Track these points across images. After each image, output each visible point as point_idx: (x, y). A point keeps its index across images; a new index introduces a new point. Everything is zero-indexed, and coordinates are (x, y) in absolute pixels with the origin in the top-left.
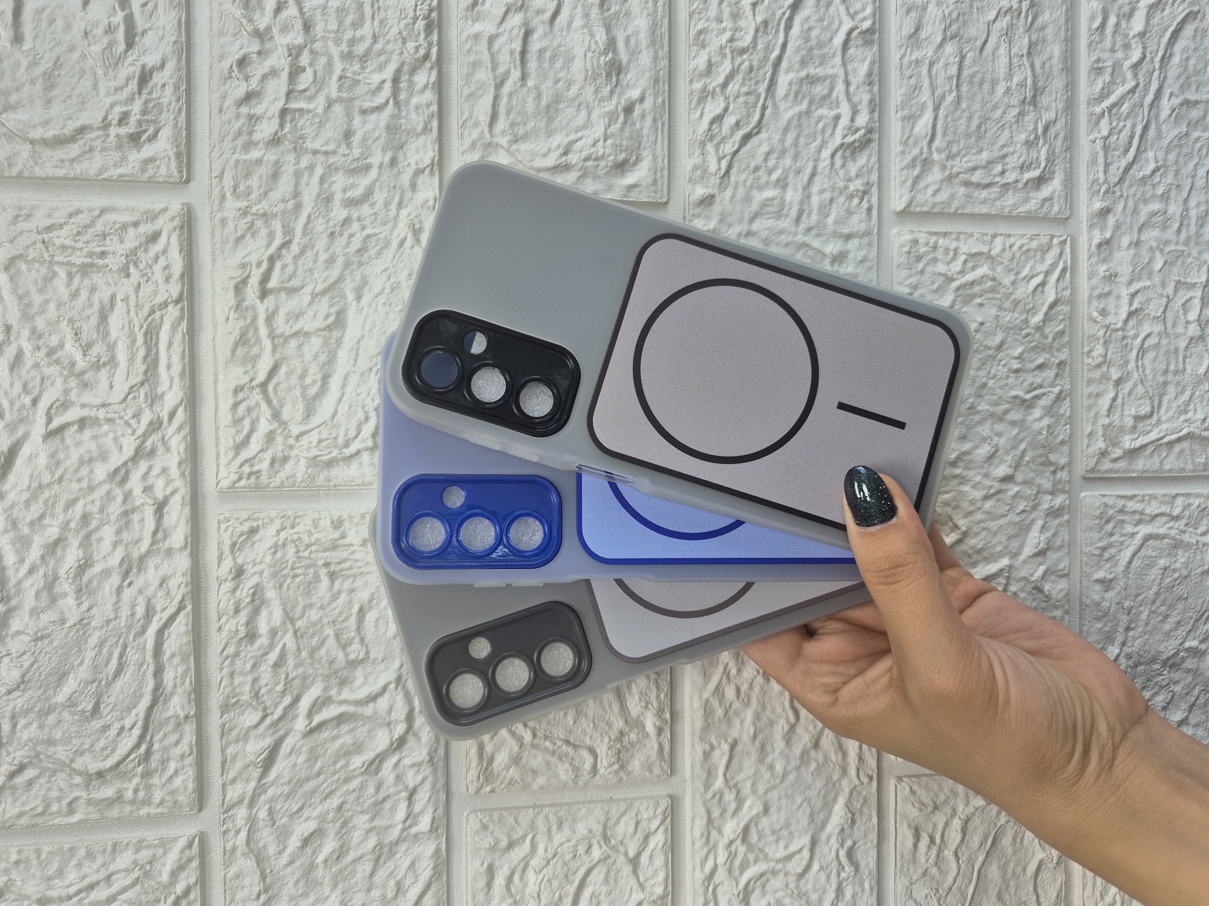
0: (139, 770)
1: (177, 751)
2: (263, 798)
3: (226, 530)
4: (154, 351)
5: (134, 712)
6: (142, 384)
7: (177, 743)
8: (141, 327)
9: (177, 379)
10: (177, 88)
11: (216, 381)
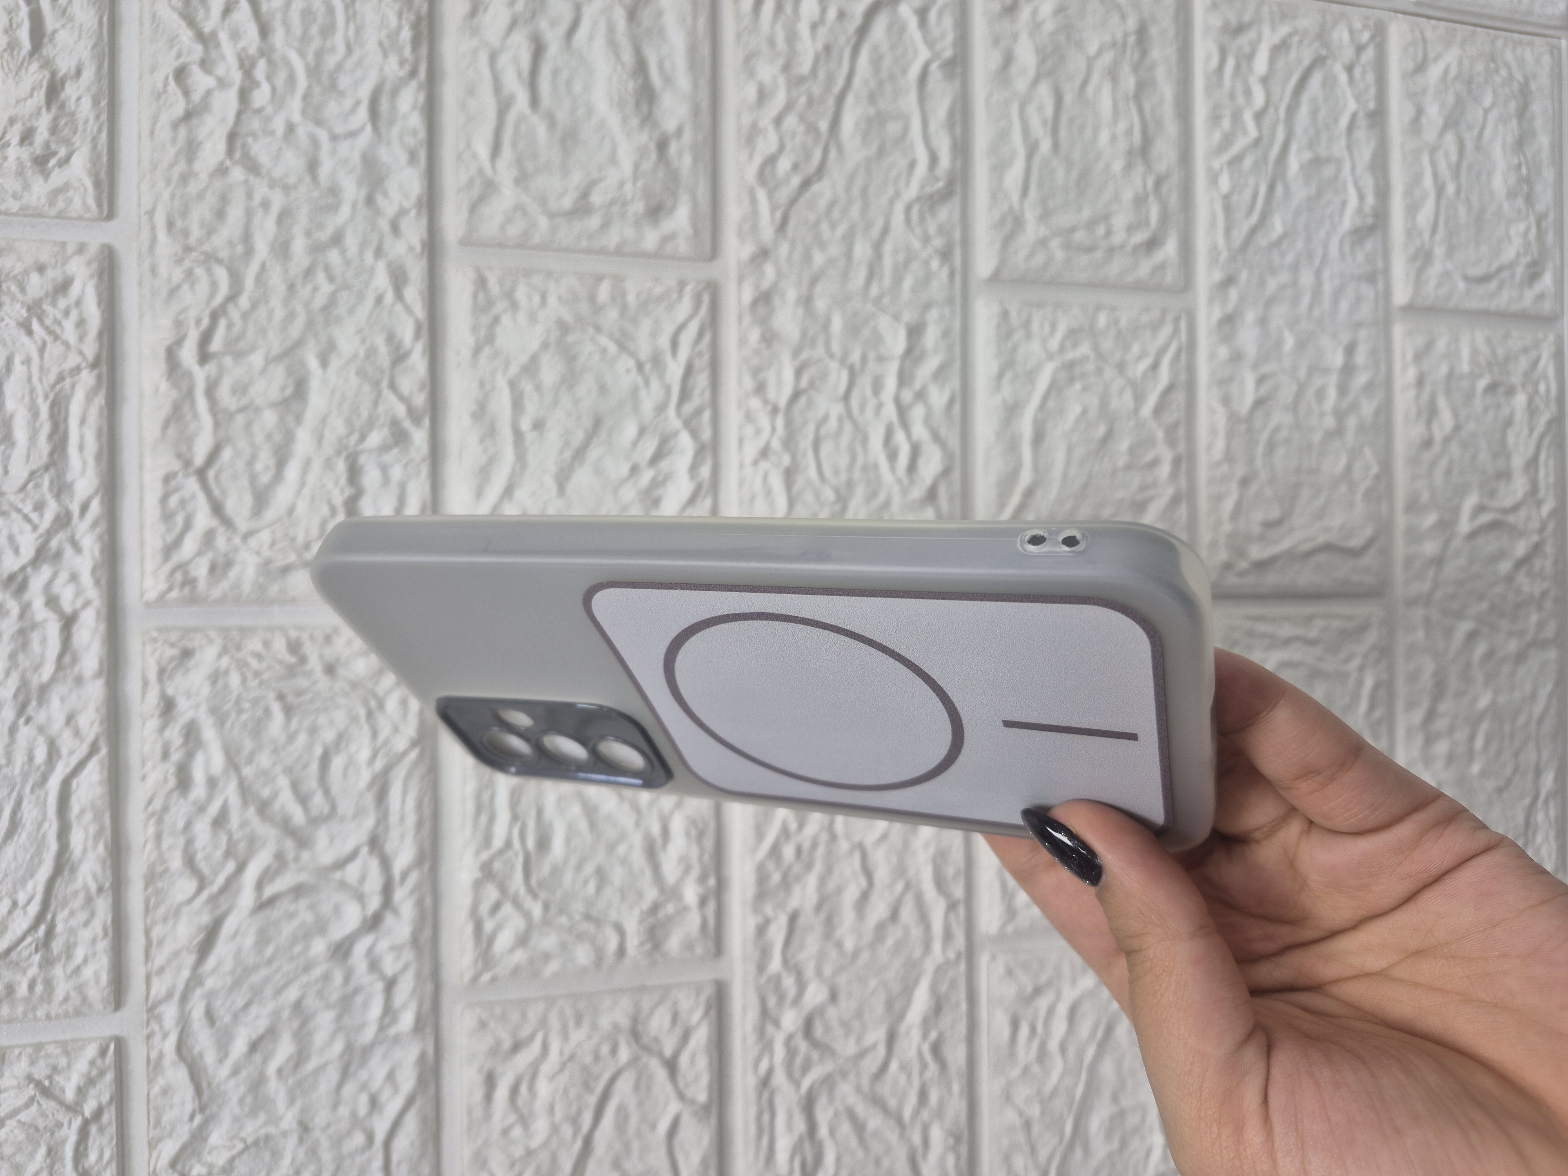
0: (37, 958)
1: (85, 935)
2: (198, 993)
3: (153, 653)
4: (62, 428)
5: (30, 885)
6: (47, 468)
7: (86, 924)
8: (46, 397)
9: (91, 462)
10: (96, 102)
11: (141, 466)
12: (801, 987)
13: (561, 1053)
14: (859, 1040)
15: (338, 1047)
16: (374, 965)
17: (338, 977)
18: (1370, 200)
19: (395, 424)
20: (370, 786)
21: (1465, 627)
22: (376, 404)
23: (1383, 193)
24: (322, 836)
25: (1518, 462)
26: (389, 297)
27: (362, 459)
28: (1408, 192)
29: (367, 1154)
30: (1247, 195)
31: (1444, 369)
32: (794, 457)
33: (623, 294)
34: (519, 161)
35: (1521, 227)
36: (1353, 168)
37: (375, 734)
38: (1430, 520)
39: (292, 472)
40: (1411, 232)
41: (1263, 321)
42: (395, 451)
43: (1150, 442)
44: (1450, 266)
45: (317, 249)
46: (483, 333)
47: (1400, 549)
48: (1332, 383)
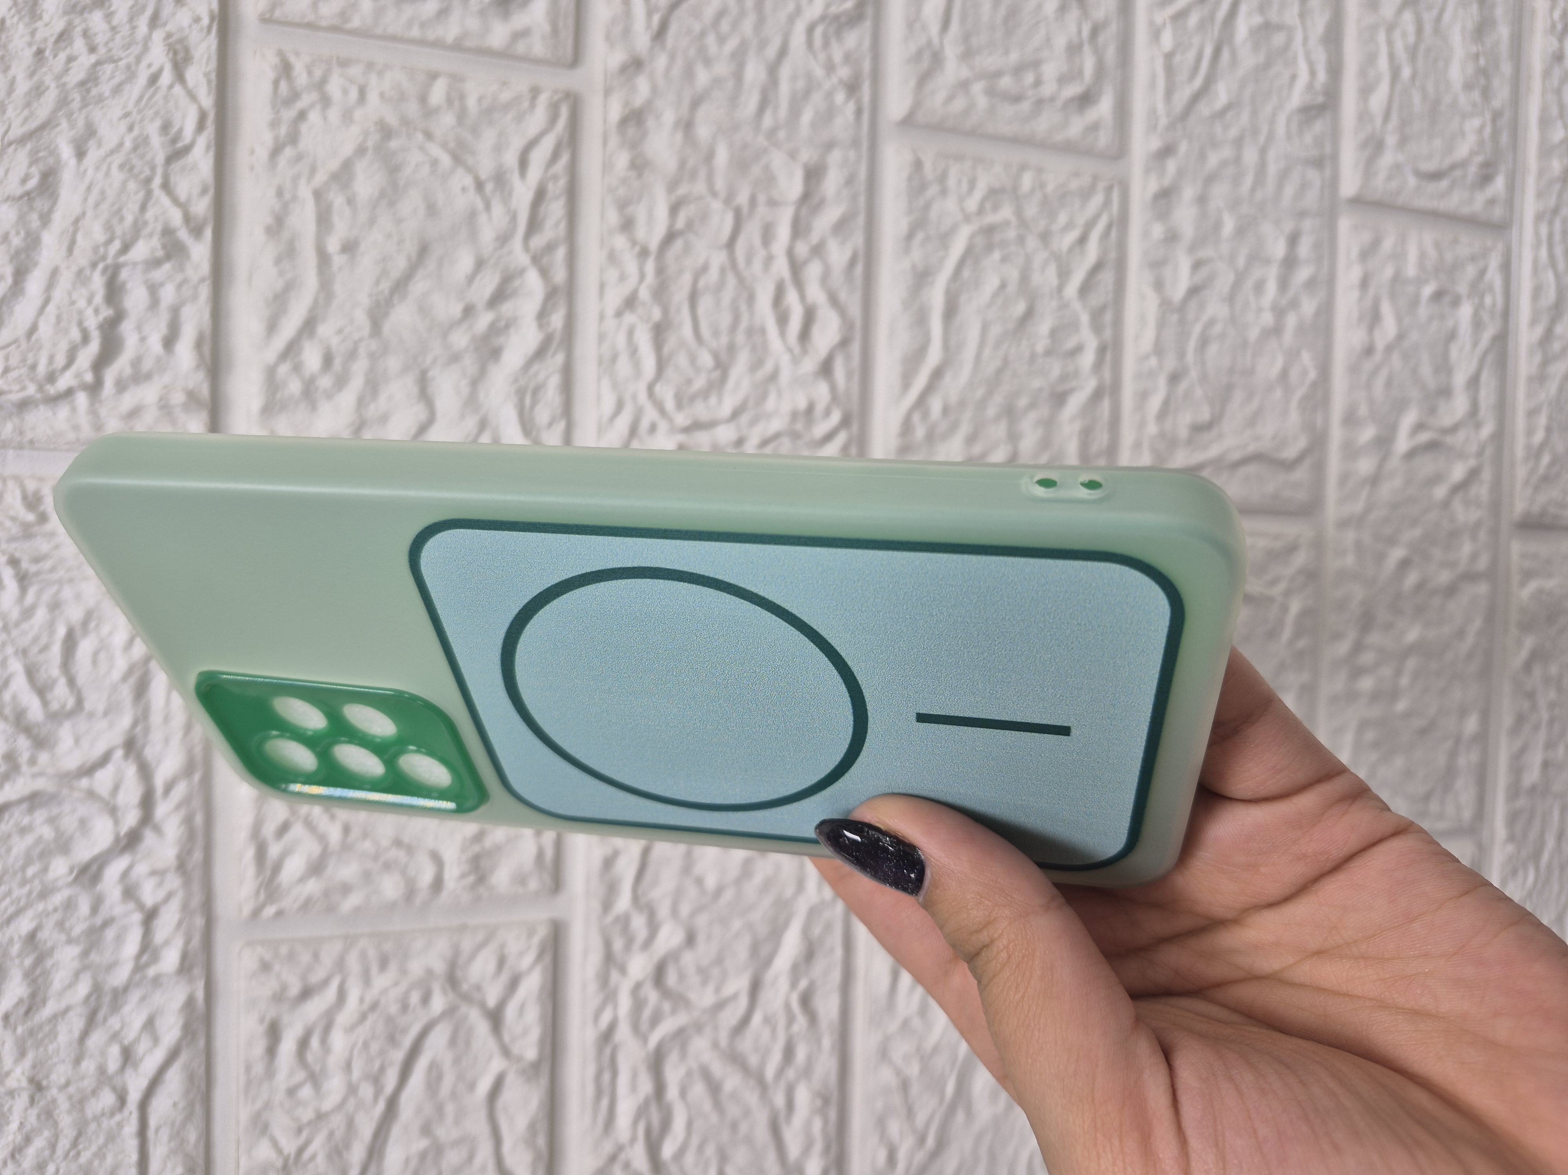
12: (653, 927)
13: (362, 1000)
14: (718, 990)
15: (83, 988)
16: (130, 893)
17: (84, 908)
18: (1322, 76)
19: (168, 232)
20: (126, 678)
21: (1397, 554)
22: (143, 207)
23: (1335, 70)
24: (65, 734)
25: (1460, 378)
26: (166, 78)
27: (124, 274)
28: (1363, 72)
29: (118, 1118)
30: (1191, 55)
31: (1389, 272)
32: (666, 312)
33: (462, 97)
35: (1476, 122)
36: (1306, 40)
38: (1367, 434)
39: (35, 284)
40: (1363, 116)
41: (1202, 200)
42: (167, 267)
43: (1073, 326)
44: (1400, 158)
45: (74, 9)
46: (283, 130)
47: (1334, 465)
48: (1272, 275)
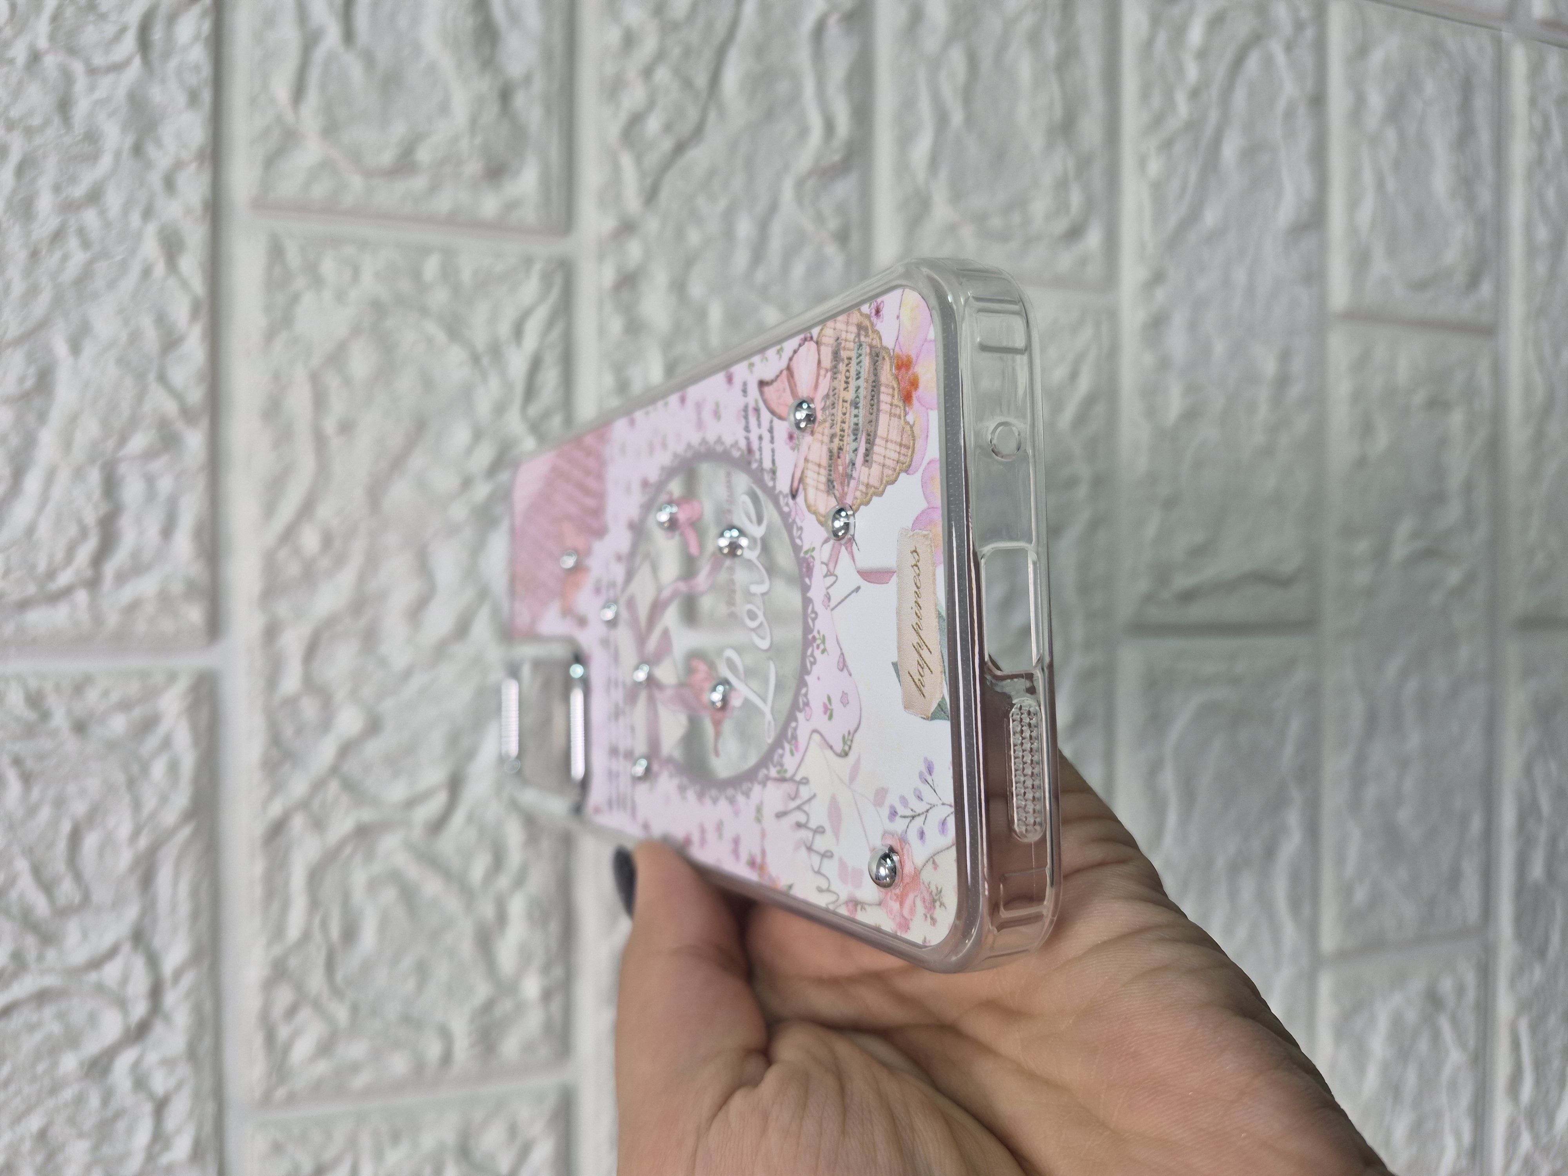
16: (140, 1083)
17: (94, 1100)
18: (1308, 192)
19: (164, 425)
20: (132, 869)
21: (1397, 662)
22: (140, 400)
23: (1321, 185)
24: (72, 930)
25: (1454, 484)
26: (160, 269)
27: (123, 469)
28: (1349, 186)
30: (1176, 184)
31: (1380, 383)
33: (456, 271)
34: (328, 109)
35: (1460, 231)
36: (1290, 157)
37: (137, 805)
39: (32, 483)
40: (1351, 229)
41: (1193, 326)
42: (164, 458)
43: (1068, 458)
44: (1389, 269)
45: (68, 207)
46: (277, 313)
47: (1331, 577)
48: (1263, 395)
